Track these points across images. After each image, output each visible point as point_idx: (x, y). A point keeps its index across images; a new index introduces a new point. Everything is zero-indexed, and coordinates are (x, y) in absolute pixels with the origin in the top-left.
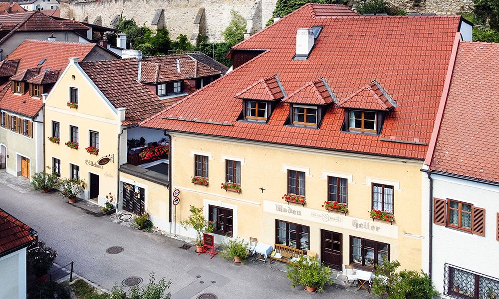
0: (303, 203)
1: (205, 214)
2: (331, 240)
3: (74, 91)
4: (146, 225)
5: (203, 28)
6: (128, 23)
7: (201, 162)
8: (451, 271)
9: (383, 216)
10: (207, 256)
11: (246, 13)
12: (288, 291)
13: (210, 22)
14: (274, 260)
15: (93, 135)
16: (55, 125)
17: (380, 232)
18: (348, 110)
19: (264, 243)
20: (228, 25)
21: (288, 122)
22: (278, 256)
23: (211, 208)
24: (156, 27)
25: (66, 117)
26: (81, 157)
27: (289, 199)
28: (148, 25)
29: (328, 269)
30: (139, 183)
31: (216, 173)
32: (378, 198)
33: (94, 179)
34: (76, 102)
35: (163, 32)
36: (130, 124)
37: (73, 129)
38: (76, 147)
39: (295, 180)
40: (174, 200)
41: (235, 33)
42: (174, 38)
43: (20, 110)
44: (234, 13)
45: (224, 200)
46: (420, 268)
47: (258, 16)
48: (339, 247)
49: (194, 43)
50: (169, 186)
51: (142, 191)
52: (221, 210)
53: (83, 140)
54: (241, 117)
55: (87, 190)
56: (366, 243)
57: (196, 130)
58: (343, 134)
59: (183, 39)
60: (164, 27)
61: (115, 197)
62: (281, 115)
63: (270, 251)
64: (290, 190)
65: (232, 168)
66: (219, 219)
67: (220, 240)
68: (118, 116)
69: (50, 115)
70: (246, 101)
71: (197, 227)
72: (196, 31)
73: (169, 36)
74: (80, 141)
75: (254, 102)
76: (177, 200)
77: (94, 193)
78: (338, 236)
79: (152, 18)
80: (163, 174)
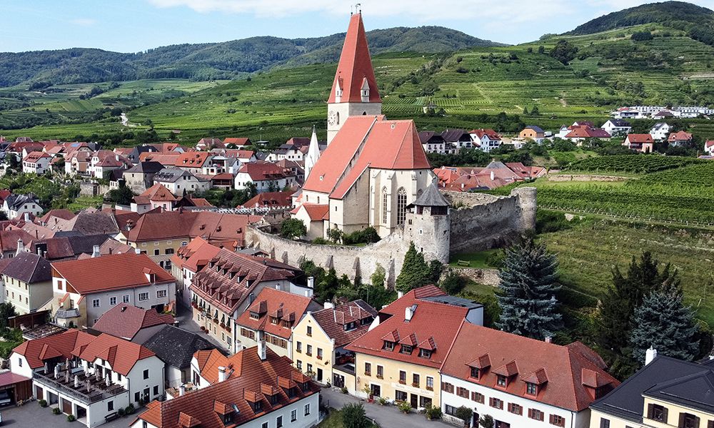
0: (405, 384)
1: (370, 387)
2: (414, 397)
3: (309, 329)
4: (346, 392)
5: (358, 272)
6: (309, 262)
7: (368, 366)
8: (447, 406)
9: (430, 389)
10: (371, 403)
11: (386, 266)
12: (398, 413)
13: (362, 267)
14: (395, 405)
15: (319, 350)
16: (299, 343)
17: (428, 394)
18: (421, 349)
19: (392, 399)
20: (374, 272)
21: (401, 351)
22: (396, 403)
23: (372, 385)
24: (328, 269)
25: (306, 341)
26: (313, 360)
27: (401, 382)
28: (323, 265)
29: (413, 409)
30: (341, 373)
31: (374, 371)
32: (429, 382)
33: (320, 371)
34: (311, 333)
35: (333, 271)
36: (338, 346)
37: (309, 346)
38: (311, 355)
39: (403, 374)
40: (358, 381)
41: (378, 278)
42: (339, 276)
43: (279, 334)
44: (378, 264)
45: (377, 382)
46: (438, 406)
47: (392, 270)
48: (416, 400)
49: (352, 282)
50: (355, 375)
51: (343, 377)
52: (376, 386)
53: (314, 352)
54: (383, 348)
55: (316, 377)
56: (425, 398)
57: (366, 352)
58: (420, 358)
59: (345, 277)
60: (333, 268)
61: (331, 379)
62: (398, 348)
63: (393, 402)
64: (401, 379)
65: (380, 369)
66: (375, 390)
67: (375, 398)
68: (331, 343)
69: (296, 338)
70: (385, 341)
71: (367, 392)
72: (354, 274)
73: (336, 274)
74: (302, 349)
75: (388, 342)
76: (359, 381)
77: (320, 377)
78: (417, 396)
79: (325, 261)
80: (352, 371)
